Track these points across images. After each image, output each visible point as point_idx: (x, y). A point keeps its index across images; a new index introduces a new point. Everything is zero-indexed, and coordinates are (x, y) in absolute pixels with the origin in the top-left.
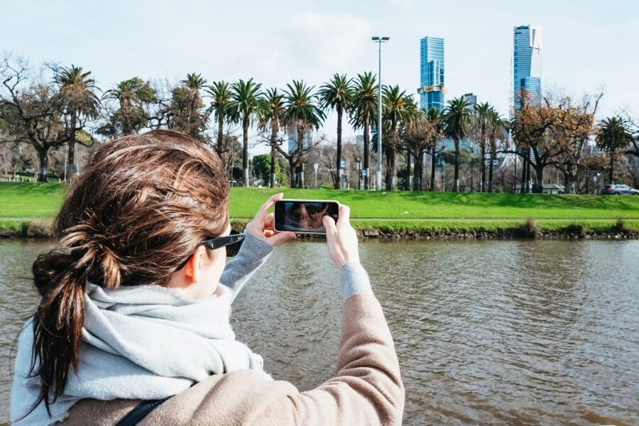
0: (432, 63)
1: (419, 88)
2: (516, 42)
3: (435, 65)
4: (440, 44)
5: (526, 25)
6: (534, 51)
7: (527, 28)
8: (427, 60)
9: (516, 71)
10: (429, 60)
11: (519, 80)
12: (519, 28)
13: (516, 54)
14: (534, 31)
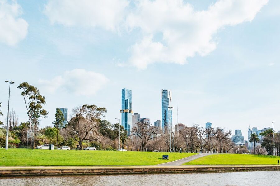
0: (127, 100)
1: (121, 110)
2: (163, 95)
3: (129, 101)
4: (130, 92)
5: (166, 90)
6: (170, 100)
7: (167, 91)
8: (125, 98)
9: (163, 107)
10: (126, 99)
11: (164, 111)
12: (164, 90)
13: (163, 100)
14: (169, 92)
